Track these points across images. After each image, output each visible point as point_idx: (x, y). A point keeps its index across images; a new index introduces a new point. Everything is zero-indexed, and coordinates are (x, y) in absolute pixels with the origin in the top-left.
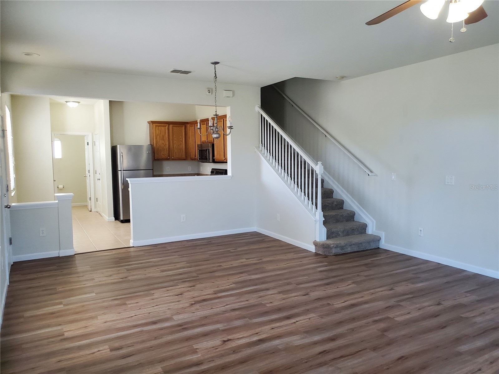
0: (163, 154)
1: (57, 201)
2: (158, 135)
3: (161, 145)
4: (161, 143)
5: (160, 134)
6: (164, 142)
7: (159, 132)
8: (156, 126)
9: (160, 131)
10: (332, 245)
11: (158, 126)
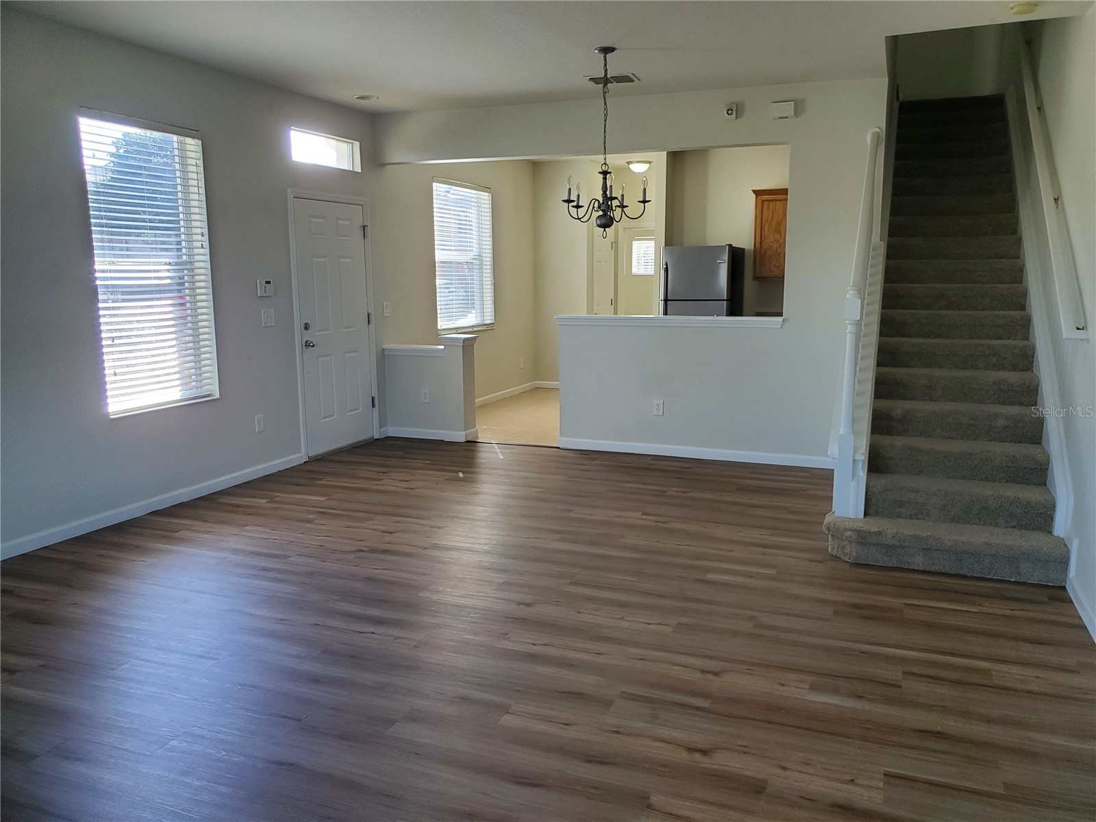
0: (775, 266)
1: (443, 347)
2: (767, 221)
3: (772, 245)
4: (772, 240)
5: (772, 218)
6: (779, 236)
7: (771, 215)
8: (763, 201)
9: (773, 212)
10: (848, 533)
11: (770, 200)
